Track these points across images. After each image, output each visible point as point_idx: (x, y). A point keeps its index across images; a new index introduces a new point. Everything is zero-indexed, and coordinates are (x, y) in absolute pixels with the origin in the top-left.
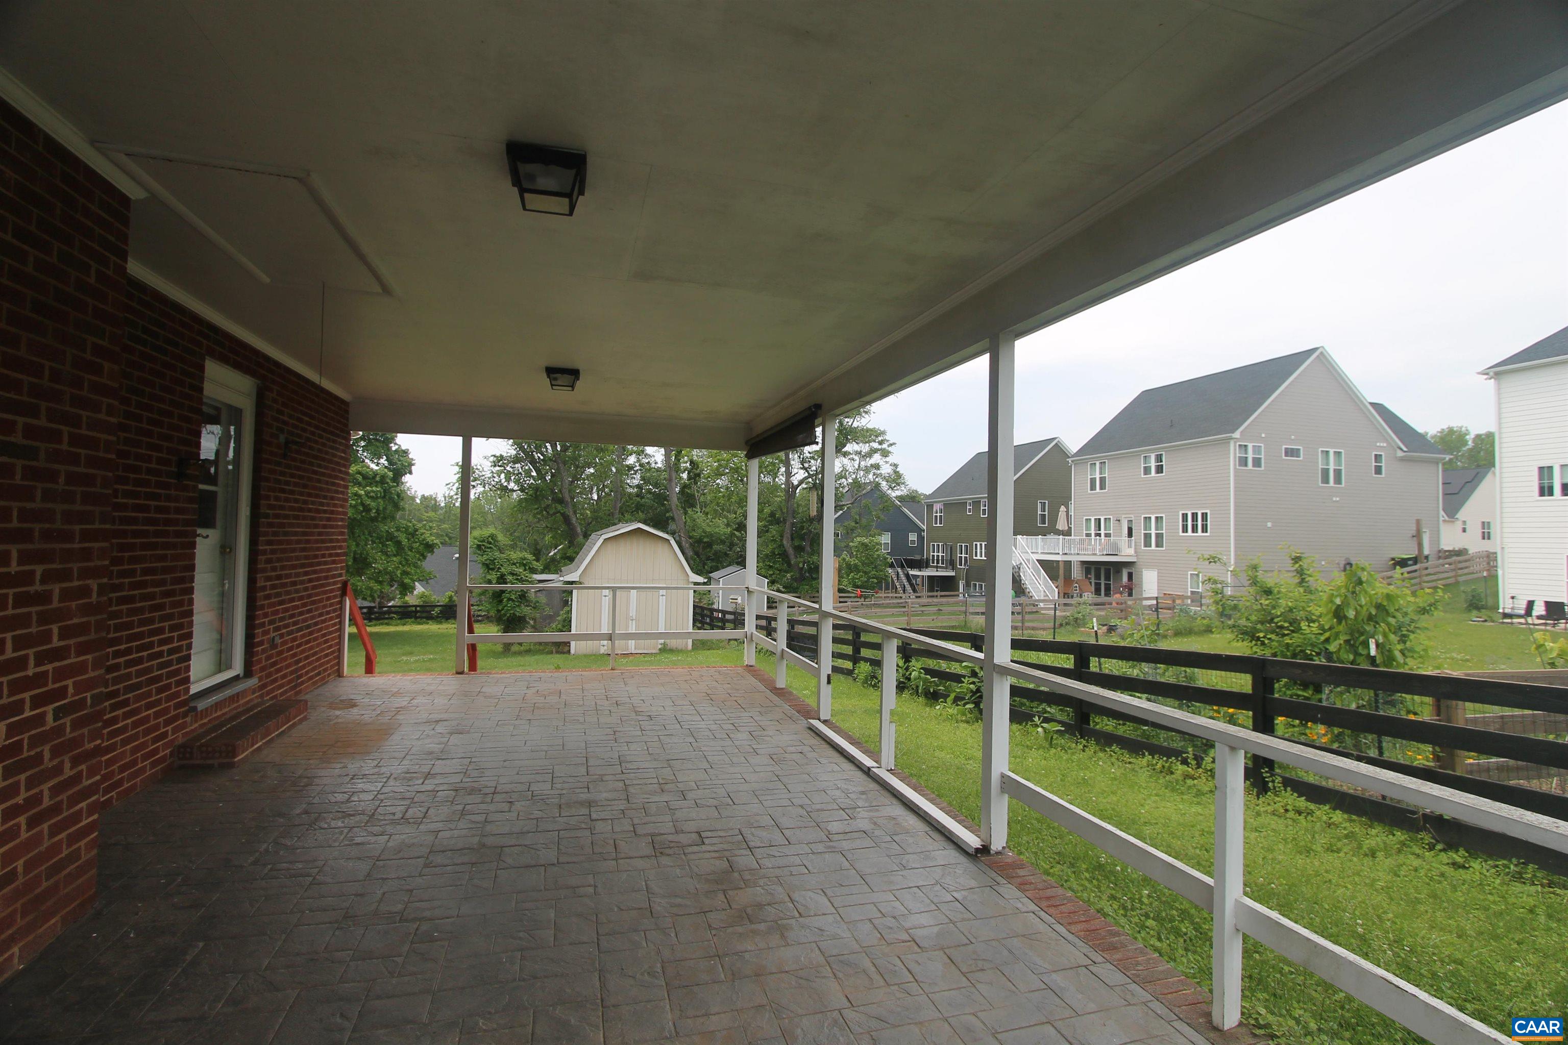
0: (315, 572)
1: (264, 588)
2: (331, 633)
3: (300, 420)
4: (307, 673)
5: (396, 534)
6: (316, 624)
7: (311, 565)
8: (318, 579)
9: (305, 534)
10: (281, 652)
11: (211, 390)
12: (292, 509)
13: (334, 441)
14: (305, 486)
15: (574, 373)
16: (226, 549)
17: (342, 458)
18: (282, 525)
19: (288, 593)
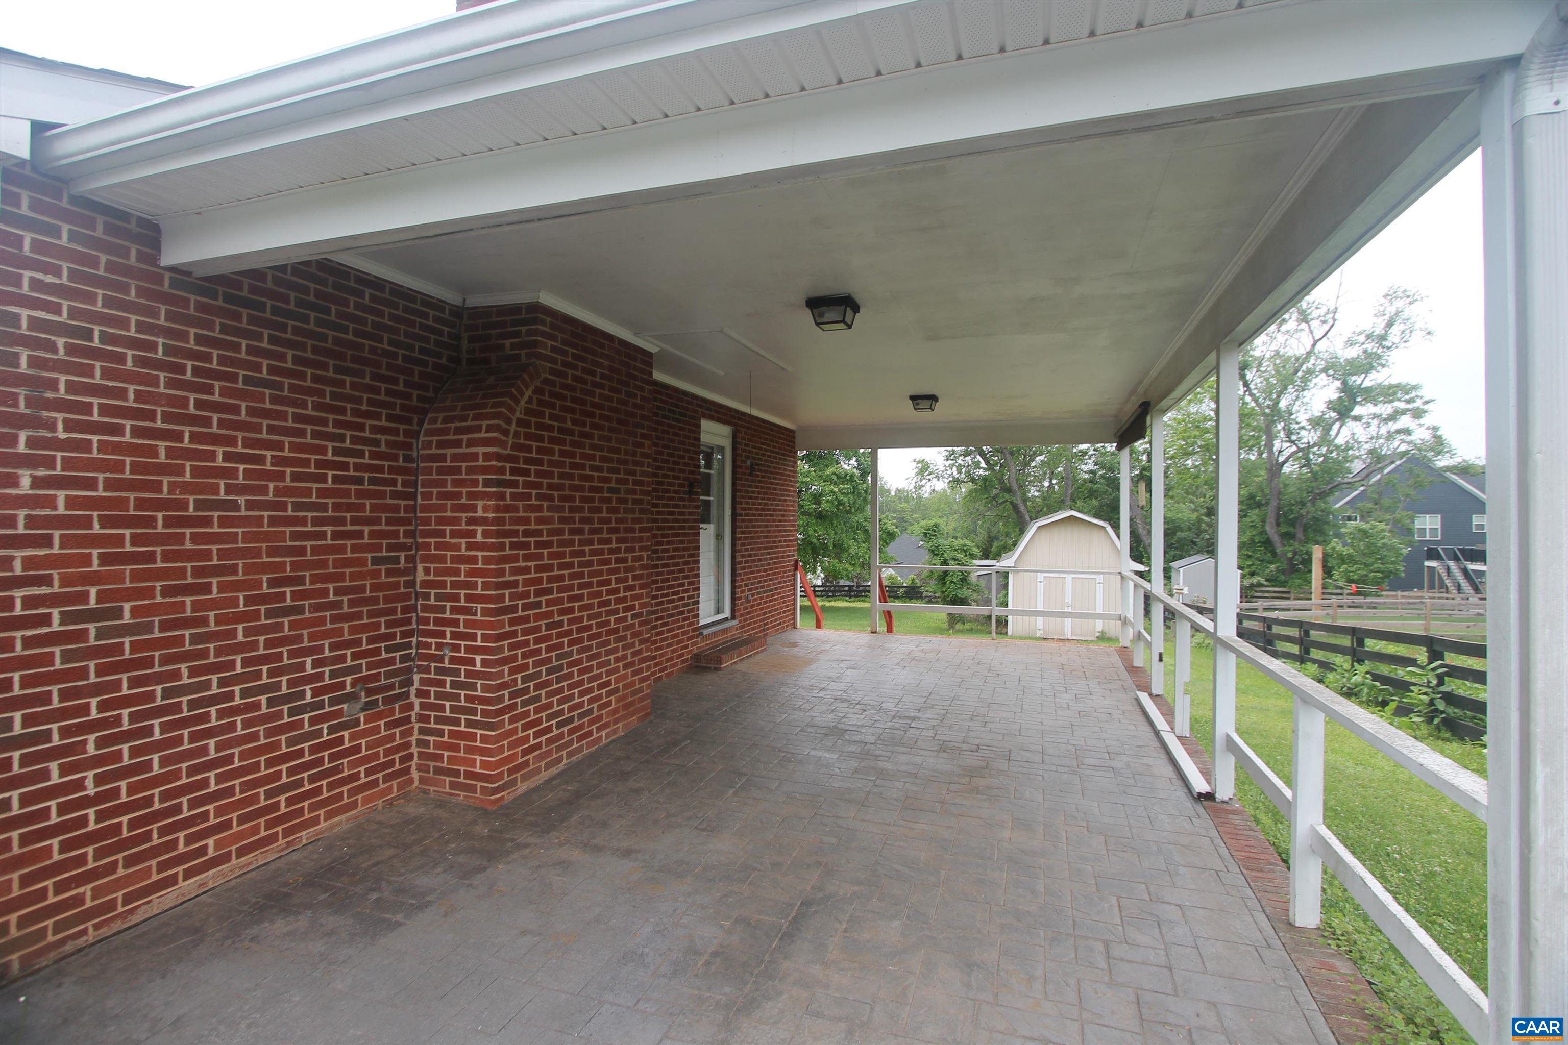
0: (774, 553)
1: (740, 562)
2: (788, 596)
3: (761, 449)
4: (771, 622)
5: (864, 524)
6: (777, 589)
7: (771, 548)
8: (777, 558)
9: (766, 526)
10: (752, 606)
11: (705, 438)
12: (757, 509)
13: (785, 460)
14: (765, 493)
15: (933, 398)
16: (719, 536)
17: (790, 471)
18: (751, 521)
19: (756, 566)
